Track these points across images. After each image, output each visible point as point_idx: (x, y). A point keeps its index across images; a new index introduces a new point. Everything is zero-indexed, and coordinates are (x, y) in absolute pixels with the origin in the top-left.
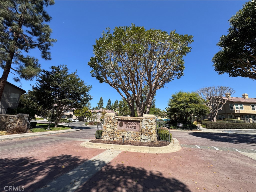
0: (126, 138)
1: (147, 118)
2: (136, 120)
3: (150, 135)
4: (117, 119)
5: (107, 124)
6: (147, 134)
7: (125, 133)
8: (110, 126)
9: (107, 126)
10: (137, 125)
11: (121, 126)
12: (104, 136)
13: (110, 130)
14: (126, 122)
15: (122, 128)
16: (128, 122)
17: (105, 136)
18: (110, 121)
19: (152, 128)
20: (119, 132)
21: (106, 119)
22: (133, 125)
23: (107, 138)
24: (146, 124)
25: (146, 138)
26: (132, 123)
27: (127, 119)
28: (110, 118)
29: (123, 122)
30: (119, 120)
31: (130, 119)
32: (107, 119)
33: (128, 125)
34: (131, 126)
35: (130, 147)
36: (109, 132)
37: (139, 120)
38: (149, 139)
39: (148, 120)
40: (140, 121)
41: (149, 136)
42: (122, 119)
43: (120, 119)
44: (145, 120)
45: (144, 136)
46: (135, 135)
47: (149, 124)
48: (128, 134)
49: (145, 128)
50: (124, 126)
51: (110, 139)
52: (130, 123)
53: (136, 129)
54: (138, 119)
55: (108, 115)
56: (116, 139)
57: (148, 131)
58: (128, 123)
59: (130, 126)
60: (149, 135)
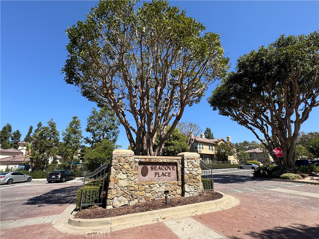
0: (158, 195)
1: (190, 158)
2: (171, 161)
3: (196, 184)
4: (138, 160)
5: (119, 173)
6: (192, 182)
7: (154, 185)
8: (125, 176)
9: (119, 176)
10: (172, 169)
11: (144, 173)
12: (113, 199)
13: (127, 185)
14: (154, 166)
15: (147, 177)
16: (158, 166)
17: (116, 198)
18: (127, 166)
19: (198, 172)
20: (143, 185)
21: (117, 161)
22: (166, 171)
23: (120, 201)
24: (189, 167)
25: (192, 189)
26: (165, 166)
27: (157, 161)
28: (126, 160)
29: (149, 167)
30: (140, 163)
31: (161, 161)
32: (119, 162)
33: (157, 171)
34: (163, 173)
35: (189, 208)
36: (126, 188)
37: (176, 161)
38: (196, 191)
39: (192, 161)
40: (178, 163)
41: (196, 186)
42: (148, 160)
43: (143, 160)
44: (188, 161)
45: (189, 186)
46: (172, 187)
47: (193, 167)
48: (160, 188)
49: (189, 174)
50: (151, 173)
51: (127, 202)
52: (161, 167)
53: (171, 178)
54: (174, 160)
55: (119, 152)
56: (137, 200)
57: (193, 178)
58: (157, 168)
59: (161, 172)
60: (194, 184)
